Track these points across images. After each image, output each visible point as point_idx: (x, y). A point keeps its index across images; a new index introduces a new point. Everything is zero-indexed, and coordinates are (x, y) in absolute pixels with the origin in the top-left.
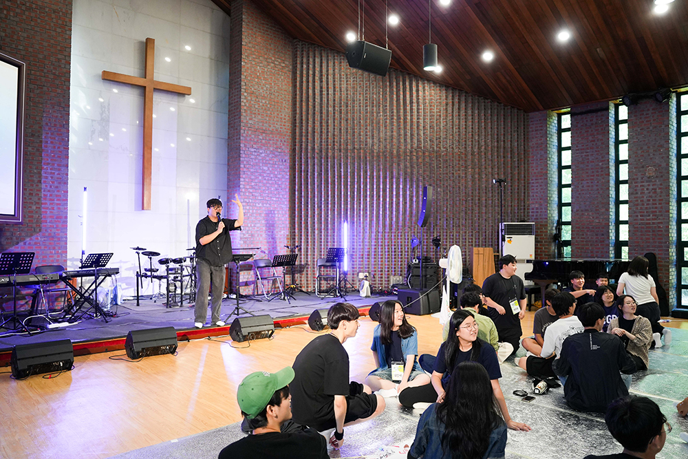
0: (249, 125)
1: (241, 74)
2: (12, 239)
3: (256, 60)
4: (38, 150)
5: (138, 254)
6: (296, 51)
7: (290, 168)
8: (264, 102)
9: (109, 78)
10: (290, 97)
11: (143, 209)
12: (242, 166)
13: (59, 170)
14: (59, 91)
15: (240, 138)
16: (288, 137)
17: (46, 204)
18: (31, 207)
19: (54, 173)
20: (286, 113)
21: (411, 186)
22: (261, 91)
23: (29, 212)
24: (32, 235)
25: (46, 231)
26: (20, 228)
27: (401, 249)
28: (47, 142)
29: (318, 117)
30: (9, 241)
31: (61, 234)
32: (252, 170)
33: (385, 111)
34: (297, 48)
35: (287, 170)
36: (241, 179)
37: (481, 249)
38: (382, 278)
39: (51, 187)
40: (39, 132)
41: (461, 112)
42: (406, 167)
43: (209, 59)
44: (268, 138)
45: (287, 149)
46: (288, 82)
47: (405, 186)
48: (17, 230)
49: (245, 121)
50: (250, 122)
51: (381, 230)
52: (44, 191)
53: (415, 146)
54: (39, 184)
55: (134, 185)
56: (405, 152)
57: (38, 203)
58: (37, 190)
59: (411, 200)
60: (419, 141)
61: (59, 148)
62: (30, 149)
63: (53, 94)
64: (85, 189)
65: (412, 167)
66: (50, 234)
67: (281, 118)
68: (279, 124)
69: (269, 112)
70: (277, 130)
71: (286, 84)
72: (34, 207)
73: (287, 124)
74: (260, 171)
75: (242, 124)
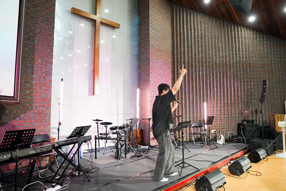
0: (153, 46)
1: (149, 17)
2: (10, 115)
3: (156, 11)
4: (32, 50)
5: (97, 123)
6: (174, 9)
7: (172, 72)
8: (159, 34)
9: (76, 13)
10: (170, 33)
11: (94, 94)
12: (150, 69)
13: (46, 65)
14: (48, 11)
15: (149, 53)
16: (170, 55)
17: (36, 89)
18: (25, 92)
19: (43, 67)
20: (169, 41)
21: (237, 82)
22: (158, 28)
23: (24, 95)
24: (25, 112)
25: (36, 109)
26: (16, 107)
27: (233, 116)
28: (38, 45)
29: (186, 44)
30: (8, 117)
31: (47, 111)
32: (155, 72)
33: (222, 42)
34: (173, 7)
35: (171, 73)
36: (150, 77)
37: (279, 115)
38: (223, 132)
39: (40, 77)
40: (33, 37)
41: (261, 43)
42: (234, 71)
43: (127, 11)
44: (162, 55)
45: (170, 61)
46: (169, 25)
47: (234, 82)
48: (14, 108)
49: (151, 44)
50: (154, 44)
51: (222, 105)
52: (35, 80)
53: (238, 60)
54: (32, 75)
55: (88, 79)
56: (233, 64)
57: (31, 89)
58: (30, 79)
59: (238, 89)
60: (240, 57)
61: (46, 50)
62: (26, 49)
63: (43, 13)
64: (62, 80)
65: (237, 71)
66: (39, 111)
67: (167, 44)
68: (166, 47)
69: (162, 40)
70: (165, 51)
71: (168, 26)
72: (28, 92)
74: (159, 73)
75: (150, 45)
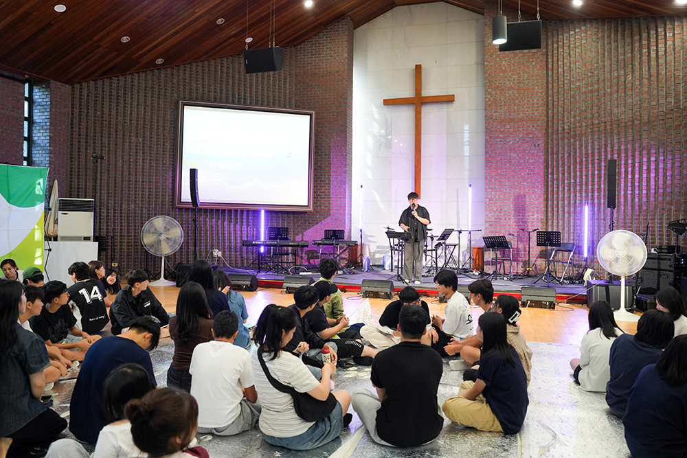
0: (494, 118)
1: (485, 73)
7: (545, 152)
8: (510, 92)
10: (544, 81)
17: (333, 198)
19: (337, 178)
22: (508, 83)
24: (325, 218)
25: (333, 215)
31: (342, 218)
33: (634, 71)
34: (548, 29)
35: (541, 154)
39: (336, 186)
43: (475, 65)
44: (516, 126)
45: (540, 134)
50: (495, 114)
52: (332, 190)
61: (340, 161)
66: (335, 218)
68: (530, 110)
69: (517, 101)
70: (527, 117)
73: (540, 109)
74: (508, 158)
